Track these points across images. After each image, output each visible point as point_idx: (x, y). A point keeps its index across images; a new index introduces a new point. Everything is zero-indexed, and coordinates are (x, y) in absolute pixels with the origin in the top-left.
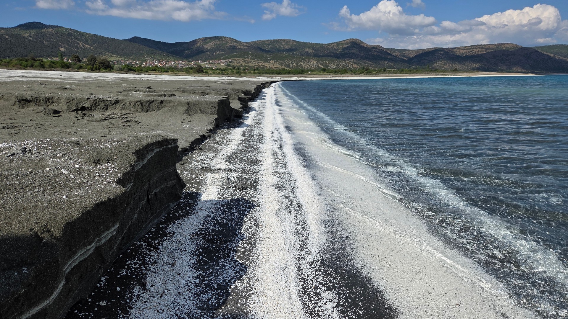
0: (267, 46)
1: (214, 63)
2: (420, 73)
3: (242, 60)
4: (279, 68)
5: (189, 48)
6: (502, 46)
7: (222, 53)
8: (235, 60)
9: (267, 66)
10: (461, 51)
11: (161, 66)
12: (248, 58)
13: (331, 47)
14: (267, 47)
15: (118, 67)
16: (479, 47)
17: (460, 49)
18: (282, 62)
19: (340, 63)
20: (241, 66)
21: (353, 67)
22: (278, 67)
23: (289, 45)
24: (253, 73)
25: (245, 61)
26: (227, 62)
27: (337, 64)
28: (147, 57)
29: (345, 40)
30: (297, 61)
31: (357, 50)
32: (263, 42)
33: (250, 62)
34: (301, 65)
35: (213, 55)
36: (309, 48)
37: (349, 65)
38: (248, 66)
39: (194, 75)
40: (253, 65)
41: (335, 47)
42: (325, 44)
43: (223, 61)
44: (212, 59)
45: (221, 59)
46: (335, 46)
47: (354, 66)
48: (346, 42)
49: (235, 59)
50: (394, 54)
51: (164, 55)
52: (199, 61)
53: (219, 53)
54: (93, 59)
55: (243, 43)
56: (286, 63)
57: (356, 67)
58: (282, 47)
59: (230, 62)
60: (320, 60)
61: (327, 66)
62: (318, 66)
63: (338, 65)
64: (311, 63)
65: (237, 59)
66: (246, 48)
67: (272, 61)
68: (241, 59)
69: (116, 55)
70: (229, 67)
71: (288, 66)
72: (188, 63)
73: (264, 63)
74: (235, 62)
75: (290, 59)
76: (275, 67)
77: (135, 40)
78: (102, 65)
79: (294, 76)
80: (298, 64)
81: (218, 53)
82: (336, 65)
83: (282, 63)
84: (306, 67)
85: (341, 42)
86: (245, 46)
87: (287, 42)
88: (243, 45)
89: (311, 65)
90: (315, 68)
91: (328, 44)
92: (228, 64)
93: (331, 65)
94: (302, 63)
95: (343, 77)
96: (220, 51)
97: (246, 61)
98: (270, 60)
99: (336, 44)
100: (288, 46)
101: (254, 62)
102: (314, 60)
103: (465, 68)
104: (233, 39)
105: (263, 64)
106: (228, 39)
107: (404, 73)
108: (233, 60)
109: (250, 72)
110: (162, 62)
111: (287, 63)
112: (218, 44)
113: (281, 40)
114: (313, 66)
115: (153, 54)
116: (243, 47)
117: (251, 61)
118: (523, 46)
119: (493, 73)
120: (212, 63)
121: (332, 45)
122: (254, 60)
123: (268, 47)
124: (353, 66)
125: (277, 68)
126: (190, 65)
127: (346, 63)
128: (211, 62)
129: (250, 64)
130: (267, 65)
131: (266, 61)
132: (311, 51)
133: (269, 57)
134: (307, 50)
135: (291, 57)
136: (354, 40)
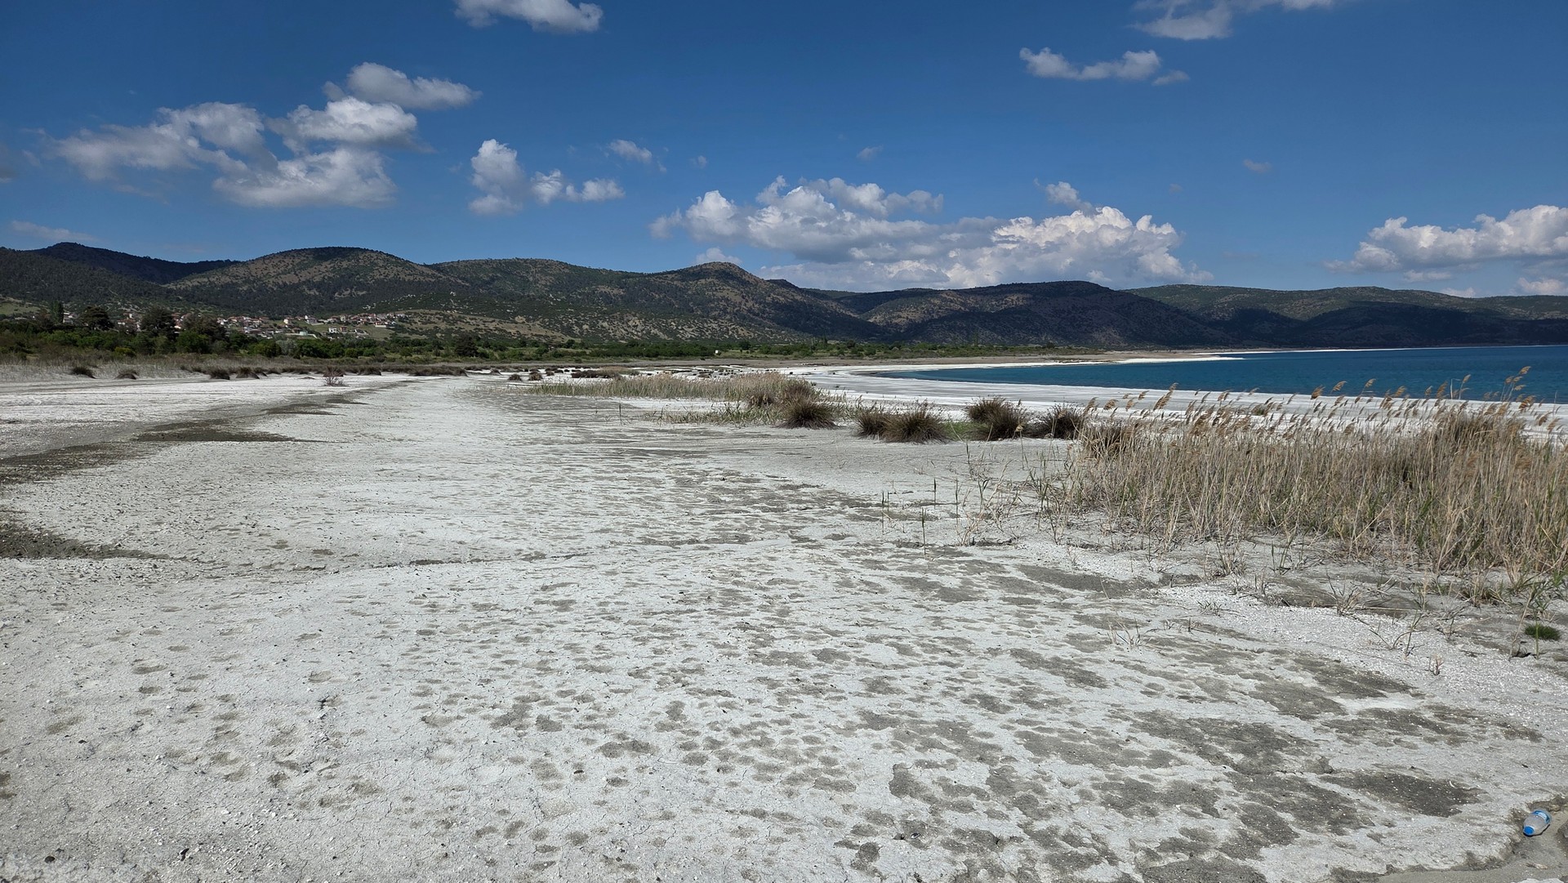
1: (355, 323)
8: (415, 313)
12: (450, 310)
13: (668, 284)
21: (738, 335)
23: (551, 275)
26: (393, 320)
27: (699, 328)
30: (589, 318)
31: (735, 291)
32: (474, 267)
36: (610, 283)
37: (728, 330)
40: (472, 329)
41: (678, 283)
42: (649, 275)
45: (367, 312)
49: (413, 310)
52: (306, 317)
55: (419, 268)
56: (561, 323)
59: (401, 319)
60: (651, 316)
62: (649, 332)
64: (630, 324)
65: (420, 311)
66: (433, 280)
67: (519, 319)
68: (434, 312)
70: (402, 335)
71: (568, 331)
73: (499, 322)
74: (417, 320)
75: (571, 313)
77: (67, 252)
81: (347, 293)
82: (694, 328)
83: (551, 324)
84: (618, 334)
85: (691, 271)
86: (427, 275)
87: (545, 266)
91: (658, 275)
92: (396, 325)
93: (682, 329)
96: (352, 288)
97: (445, 316)
98: (515, 314)
99: (678, 276)
101: (473, 322)
104: (387, 255)
106: (372, 254)
112: (346, 269)
113: (525, 261)
114: (637, 331)
116: (422, 278)
118: (1113, 288)
120: (347, 323)
121: (670, 276)
126: (279, 328)
128: (343, 318)
130: (511, 329)
131: (504, 317)
132: (615, 291)
133: (508, 308)
134: (603, 290)
135: (570, 306)
136: (722, 267)
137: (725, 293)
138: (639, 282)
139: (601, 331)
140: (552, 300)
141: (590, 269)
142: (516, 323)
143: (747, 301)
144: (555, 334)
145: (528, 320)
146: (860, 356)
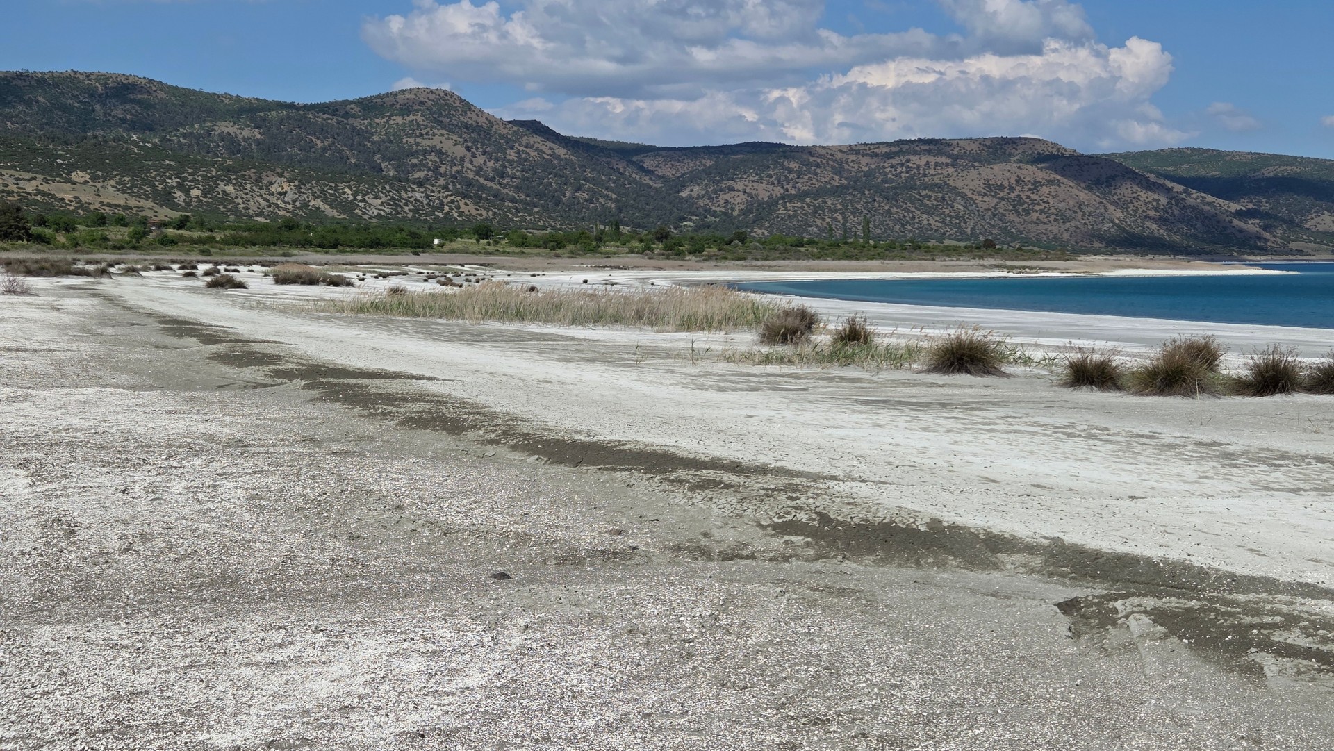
4: (127, 208)
9: (68, 197)
18: (133, 181)
19: (404, 195)
22: (122, 203)
27: (393, 199)
30: (204, 177)
34: (227, 199)
36: (234, 117)
42: (307, 108)
46: (355, 116)
56: (153, 186)
60: (310, 176)
62: (305, 205)
63: (395, 203)
64: (273, 189)
67: (77, 176)
71: (166, 199)
73: (46, 181)
75: (170, 167)
76: (109, 205)
80: (211, 190)
82: (384, 199)
83: (134, 186)
84: (253, 207)
85: (378, 102)
89: (273, 199)
90: (292, 212)
91: (322, 107)
93: (364, 200)
94: (230, 189)
98: (72, 168)
100: (128, 107)
102: (281, 175)
105: (45, 188)
111: (160, 187)
113: (89, 77)
121: (342, 110)
125: (117, 206)
130: (65, 193)
131: (52, 171)
132: (247, 133)
133: (60, 157)
134: (226, 130)
135: (168, 157)
136: (432, 97)
137: (435, 141)
138: (288, 117)
139: (222, 201)
140: (136, 145)
141: (201, 93)
142: (74, 183)
143: (474, 156)
144: (143, 203)
145: (95, 178)
146: (679, 254)
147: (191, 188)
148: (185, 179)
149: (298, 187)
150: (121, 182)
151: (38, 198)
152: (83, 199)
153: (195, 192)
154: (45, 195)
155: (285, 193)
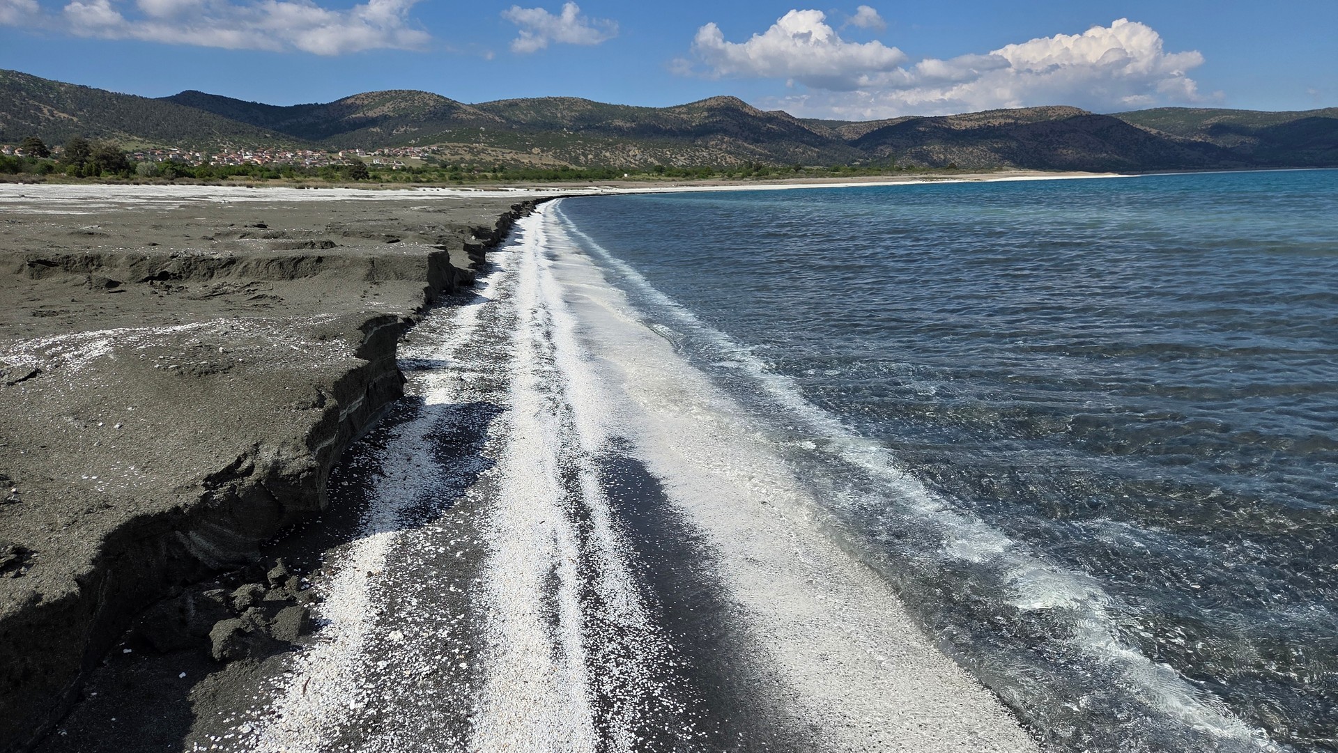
0: (523, 113)
1: (395, 155)
2: (876, 175)
3: (464, 146)
4: (554, 165)
5: (330, 119)
6: (1050, 113)
7: (413, 130)
8: (446, 146)
9: (526, 161)
10: (964, 123)
11: (259, 162)
12: (479, 143)
13: (675, 117)
14: (522, 117)
15: (148, 169)
16: (1001, 114)
17: (960, 119)
18: (560, 152)
19: (697, 154)
20: (462, 160)
21: (726, 163)
22: (552, 163)
23: (576, 111)
24: (492, 178)
25: (471, 151)
26: (427, 152)
27: (691, 156)
28: (222, 140)
29: (706, 100)
30: (595, 148)
31: (734, 122)
32: (513, 105)
33: (483, 151)
34: (606, 159)
35: (390, 134)
36: (623, 117)
37: (717, 158)
38: (478, 162)
39: (346, 185)
40: (491, 159)
41: (684, 117)
43: (417, 150)
44: (388, 145)
45: (410, 145)
46: (683, 113)
47: (728, 159)
48: (708, 103)
49: (447, 144)
50: (816, 131)
51: (266, 137)
52: (357, 151)
53: (405, 131)
54: (80, 147)
55: (464, 107)
56: (570, 154)
57: (734, 162)
58: (559, 115)
59: (433, 152)
60: (650, 146)
61: (668, 161)
62: (646, 161)
63: (692, 159)
65: (452, 144)
66: (473, 117)
67: (536, 150)
68: (461, 145)
69: (140, 137)
70: (432, 165)
71: (576, 160)
72: (329, 155)
73: (516, 153)
74: (447, 152)
75: (579, 144)
76: (545, 164)
77: (190, 99)
78: (105, 161)
79: (591, 184)
80: (598, 155)
81: (402, 130)
82: (686, 157)
83: (561, 154)
84: (618, 163)
85: (697, 105)
86: (469, 113)
87: (571, 103)
88: (465, 112)
89: (629, 159)
90: (638, 165)
91: (667, 110)
92: (428, 157)
93: (675, 157)
94: (608, 154)
95: (704, 185)
96: (407, 126)
97: (472, 149)
98: (533, 146)
99: (685, 110)
100: (573, 114)
101: (494, 153)
102: (635, 146)
103: (973, 162)
104: (438, 96)
105: (515, 157)
106: (426, 96)
107: (840, 176)
108: (441, 147)
109: (485, 176)
110: (262, 153)
111: (573, 155)
112: (404, 109)
113: (555, 99)
114: (635, 160)
115: (237, 133)
116: (464, 116)
117: (486, 150)
118: (1093, 112)
119: (1032, 172)
120: (389, 156)
121: (677, 110)
122: (492, 147)
123: (526, 115)
124: (725, 159)
125: (549, 165)
126: (334, 160)
127: (710, 154)
128: (386, 151)
129: (482, 156)
130: (525, 159)
133: (527, 141)
134: (618, 124)
135: (580, 139)
136: (725, 101)
138: (650, 116)
139: (602, 159)
142: (531, 155)
143: (743, 131)
144: (562, 163)
147: (588, 154)
148: (586, 150)
149: (642, 152)
150: (555, 153)
151: (512, 162)
152: (533, 162)
153: (590, 156)
154: (515, 160)
155: (636, 156)
